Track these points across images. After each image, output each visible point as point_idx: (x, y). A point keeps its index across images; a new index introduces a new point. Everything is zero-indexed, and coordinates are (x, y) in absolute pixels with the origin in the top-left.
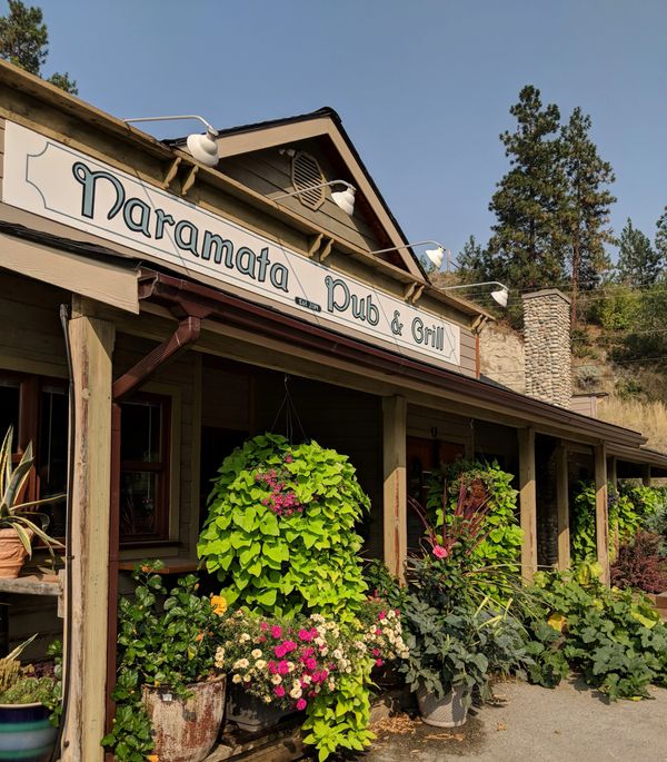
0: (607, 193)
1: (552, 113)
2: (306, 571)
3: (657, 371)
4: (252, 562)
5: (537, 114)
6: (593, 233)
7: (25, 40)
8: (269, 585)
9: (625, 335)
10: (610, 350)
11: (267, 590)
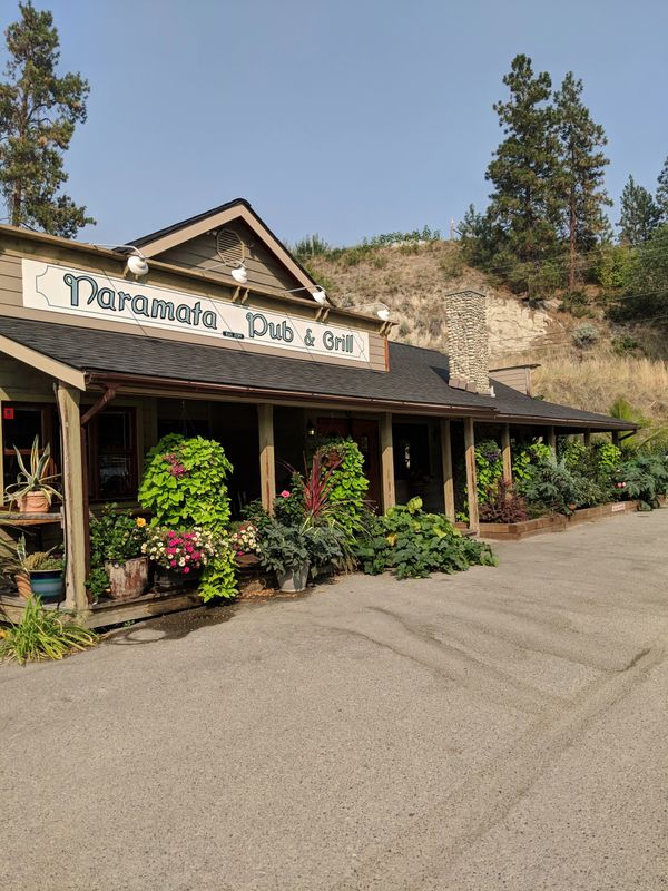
0: (601, 156)
1: (544, 81)
2: (194, 506)
3: (653, 327)
4: (163, 502)
5: (529, 82)
6: (588, 195)
7: (38, 44)
8: (175, 514)
9: (622, 292)
10: (607, 308)
11: (173, 517)
